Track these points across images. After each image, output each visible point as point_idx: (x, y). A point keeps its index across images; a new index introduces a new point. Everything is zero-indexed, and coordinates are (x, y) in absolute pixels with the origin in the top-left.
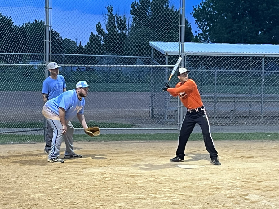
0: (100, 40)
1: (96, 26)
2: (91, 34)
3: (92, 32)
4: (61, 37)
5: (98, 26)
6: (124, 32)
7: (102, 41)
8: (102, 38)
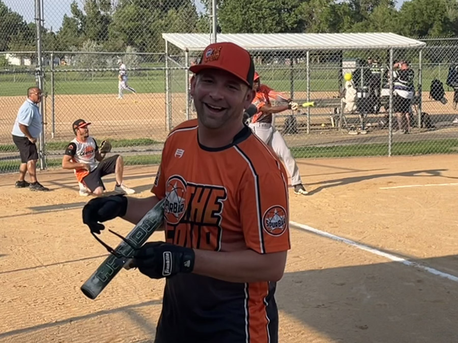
0: (77, 24)
1: (71, 7)
2: (64, 16)
3: (66, 15)
4: (25, 21)
5: (73, 6)
6: (109, 13)
7: (79, 26)
8: (80, 22)
